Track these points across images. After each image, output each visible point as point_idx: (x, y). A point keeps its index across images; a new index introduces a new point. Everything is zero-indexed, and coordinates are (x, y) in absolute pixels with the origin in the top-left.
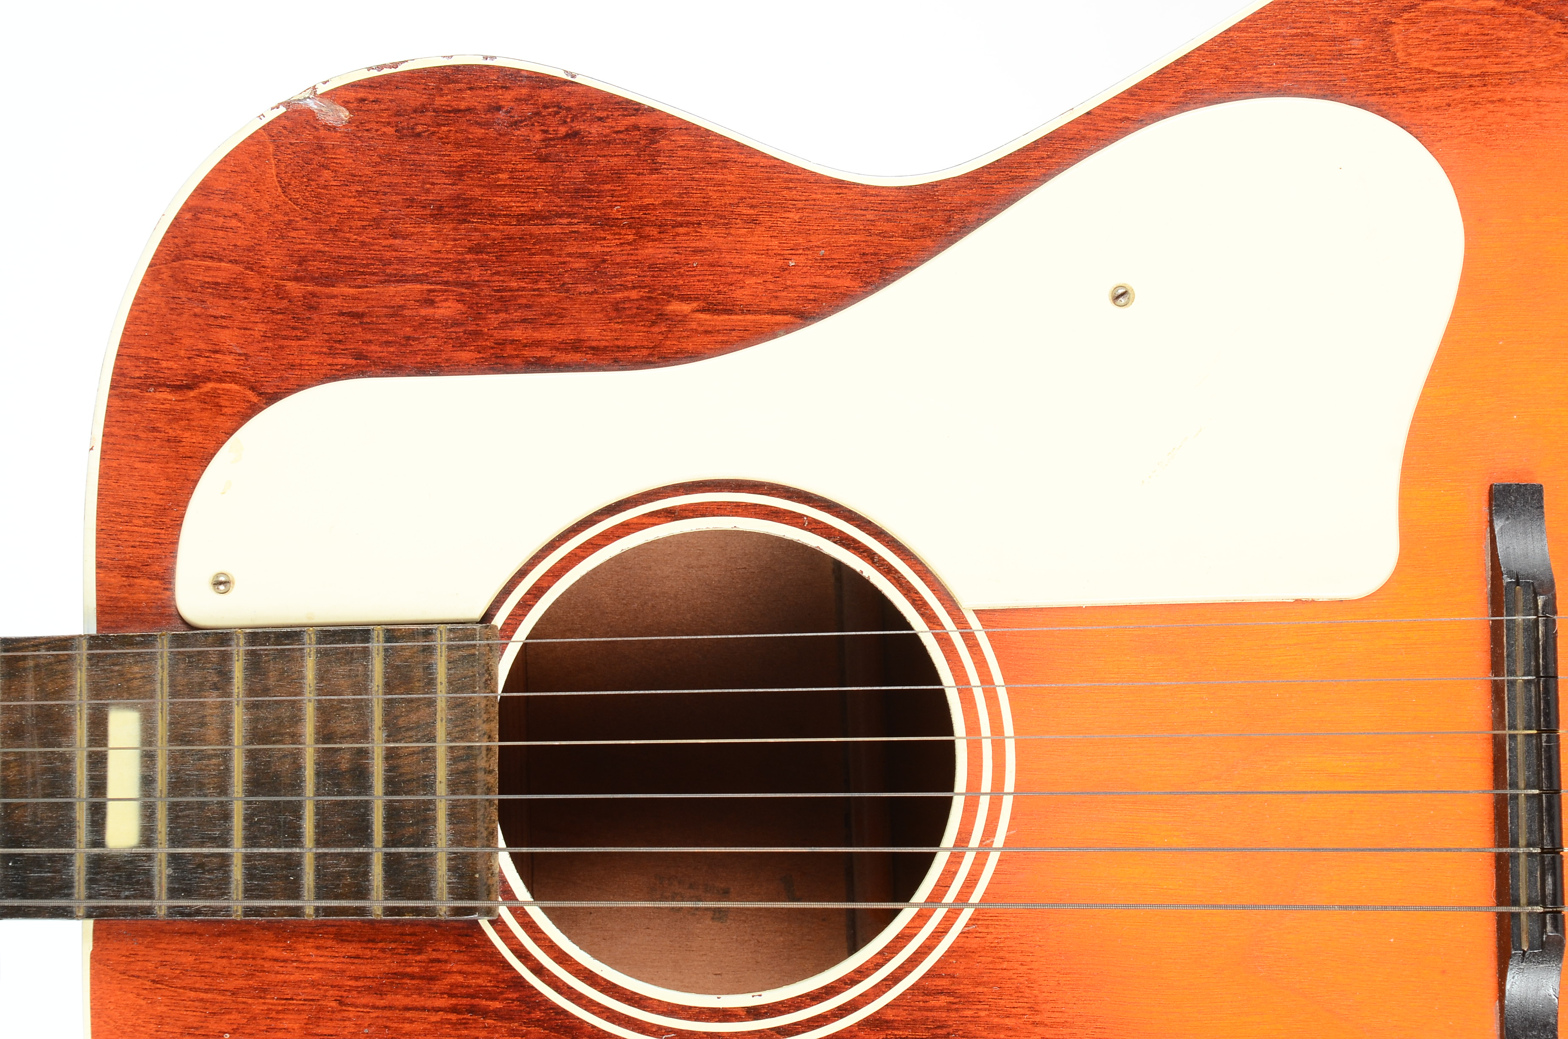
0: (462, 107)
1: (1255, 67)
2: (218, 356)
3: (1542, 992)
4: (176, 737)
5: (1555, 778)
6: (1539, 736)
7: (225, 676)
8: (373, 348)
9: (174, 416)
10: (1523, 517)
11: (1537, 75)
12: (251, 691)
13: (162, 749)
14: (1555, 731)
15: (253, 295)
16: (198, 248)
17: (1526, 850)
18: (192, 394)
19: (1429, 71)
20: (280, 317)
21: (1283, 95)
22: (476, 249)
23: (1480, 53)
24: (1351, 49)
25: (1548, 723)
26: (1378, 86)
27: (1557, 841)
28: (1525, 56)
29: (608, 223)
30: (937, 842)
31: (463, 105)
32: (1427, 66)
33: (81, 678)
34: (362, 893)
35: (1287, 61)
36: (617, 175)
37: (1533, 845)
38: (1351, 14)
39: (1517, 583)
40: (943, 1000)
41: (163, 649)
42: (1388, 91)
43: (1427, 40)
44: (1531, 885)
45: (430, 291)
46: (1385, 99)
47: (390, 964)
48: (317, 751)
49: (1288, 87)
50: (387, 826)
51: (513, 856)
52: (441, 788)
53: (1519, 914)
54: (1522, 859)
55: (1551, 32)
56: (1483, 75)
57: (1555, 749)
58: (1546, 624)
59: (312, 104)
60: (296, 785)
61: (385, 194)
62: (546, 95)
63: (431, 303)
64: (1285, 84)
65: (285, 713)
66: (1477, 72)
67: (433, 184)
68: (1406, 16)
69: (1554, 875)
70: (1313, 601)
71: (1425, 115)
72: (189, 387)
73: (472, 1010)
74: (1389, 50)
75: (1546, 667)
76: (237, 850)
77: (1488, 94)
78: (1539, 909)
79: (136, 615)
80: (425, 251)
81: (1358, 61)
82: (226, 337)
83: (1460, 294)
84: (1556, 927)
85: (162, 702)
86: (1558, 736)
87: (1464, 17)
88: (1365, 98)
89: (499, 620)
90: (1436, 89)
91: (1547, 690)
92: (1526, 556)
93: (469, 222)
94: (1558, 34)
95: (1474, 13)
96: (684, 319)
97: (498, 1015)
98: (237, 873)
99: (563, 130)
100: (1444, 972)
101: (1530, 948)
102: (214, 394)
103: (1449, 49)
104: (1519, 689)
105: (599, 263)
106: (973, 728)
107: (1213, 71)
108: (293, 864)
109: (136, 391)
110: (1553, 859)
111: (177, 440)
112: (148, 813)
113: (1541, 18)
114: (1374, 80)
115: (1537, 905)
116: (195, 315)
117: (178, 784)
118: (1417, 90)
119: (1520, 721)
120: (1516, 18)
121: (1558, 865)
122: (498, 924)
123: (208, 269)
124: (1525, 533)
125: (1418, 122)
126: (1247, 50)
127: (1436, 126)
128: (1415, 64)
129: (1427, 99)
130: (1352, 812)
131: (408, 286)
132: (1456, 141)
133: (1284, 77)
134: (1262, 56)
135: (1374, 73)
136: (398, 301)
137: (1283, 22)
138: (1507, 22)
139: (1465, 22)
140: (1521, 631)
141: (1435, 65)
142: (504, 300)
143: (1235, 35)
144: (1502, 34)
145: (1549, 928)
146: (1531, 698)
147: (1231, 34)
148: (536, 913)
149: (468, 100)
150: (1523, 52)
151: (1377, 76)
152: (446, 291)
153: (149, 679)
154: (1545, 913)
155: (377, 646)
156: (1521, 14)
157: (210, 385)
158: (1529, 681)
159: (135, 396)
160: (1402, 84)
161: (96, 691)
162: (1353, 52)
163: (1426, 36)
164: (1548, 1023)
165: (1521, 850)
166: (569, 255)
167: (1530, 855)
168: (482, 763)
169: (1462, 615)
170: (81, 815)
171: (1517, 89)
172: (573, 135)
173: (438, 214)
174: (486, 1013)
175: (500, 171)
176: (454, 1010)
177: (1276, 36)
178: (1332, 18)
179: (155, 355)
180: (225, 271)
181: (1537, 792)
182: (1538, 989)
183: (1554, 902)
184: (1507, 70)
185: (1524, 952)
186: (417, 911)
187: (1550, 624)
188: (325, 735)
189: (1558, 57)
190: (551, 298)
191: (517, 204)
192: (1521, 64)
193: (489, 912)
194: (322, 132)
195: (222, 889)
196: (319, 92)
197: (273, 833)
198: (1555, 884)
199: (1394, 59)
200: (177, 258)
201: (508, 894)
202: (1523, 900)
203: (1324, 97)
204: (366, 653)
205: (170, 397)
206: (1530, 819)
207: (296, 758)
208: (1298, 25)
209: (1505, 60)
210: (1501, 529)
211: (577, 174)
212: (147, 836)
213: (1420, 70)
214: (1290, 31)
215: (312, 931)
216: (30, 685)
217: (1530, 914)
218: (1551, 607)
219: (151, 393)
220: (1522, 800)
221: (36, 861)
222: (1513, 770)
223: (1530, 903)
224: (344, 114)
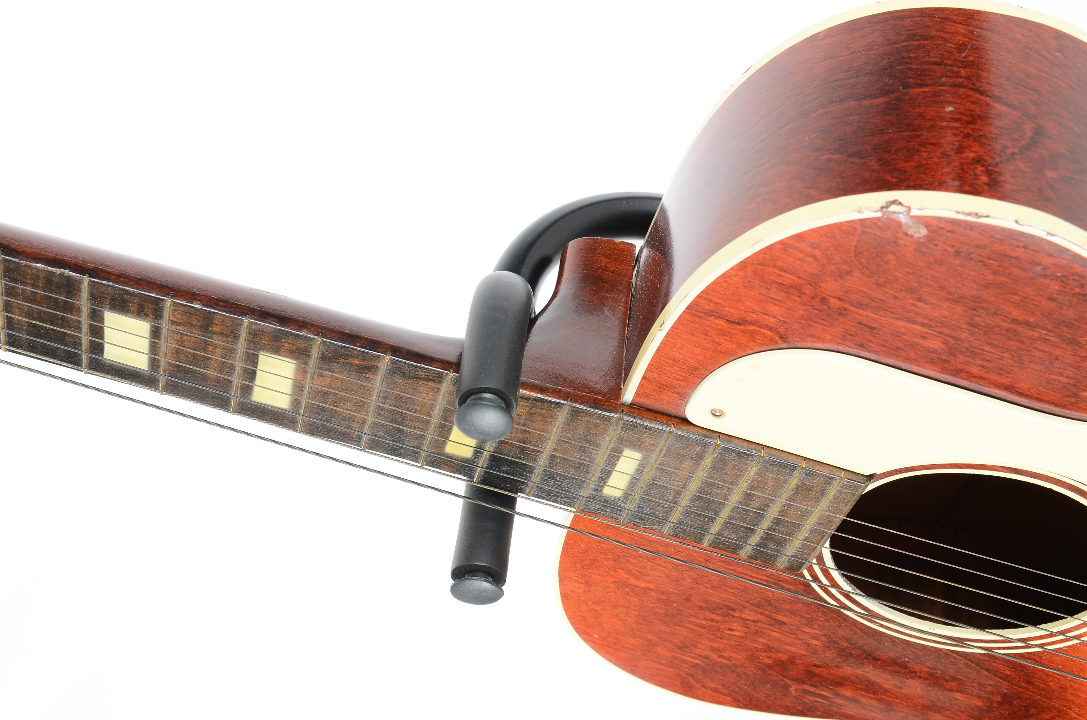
0: (1012, 255)
2: (765, 316)
7: (700, 457)
8: (872, 344)
9: (722, 333)
13: (649, 472)
15: (804, 297)
16: (779, 264)
18: (739, 327)
20: (817, 311)
22: (972, 323)
31: (1014, 254)
33: (613, 433)
40: (1034, 660)
45: (928, 333)
50: (761, 540)
51: (831, 551)
59: (903, 218)
61: (927, 279)
63: (925, 338)
67: (964, 285)
72: (738, 324)
80: (937, 314)
82: (777, 310)
85: (658, 455)
89: (876, 476)
93: (977, 311)
102: (754, 332)
109: (703, 315)
111: (720, 344)
116: (760, 294)
123: (781, 276)
131: (914, 326)
136: (903, 330)
142: (975, 353)
148: (835, 573)
149: (1020, 253)
152: (938, 336)
153: (654, 445)
157: (753, 327)
159: (701, 317)
161: (620, 441)
166: (1036, 348)
170: (594, 478)
173: (958, 300)
175: (1016, 294)
179: (723, 303)
180: (791, 280)
191: (1017, 314)
194: (901, 235)
196: (911, 214)
200: (762, 264)
205: (723, 324)
212: (627, 496)
219: (712, 319)
224: (924, 232)
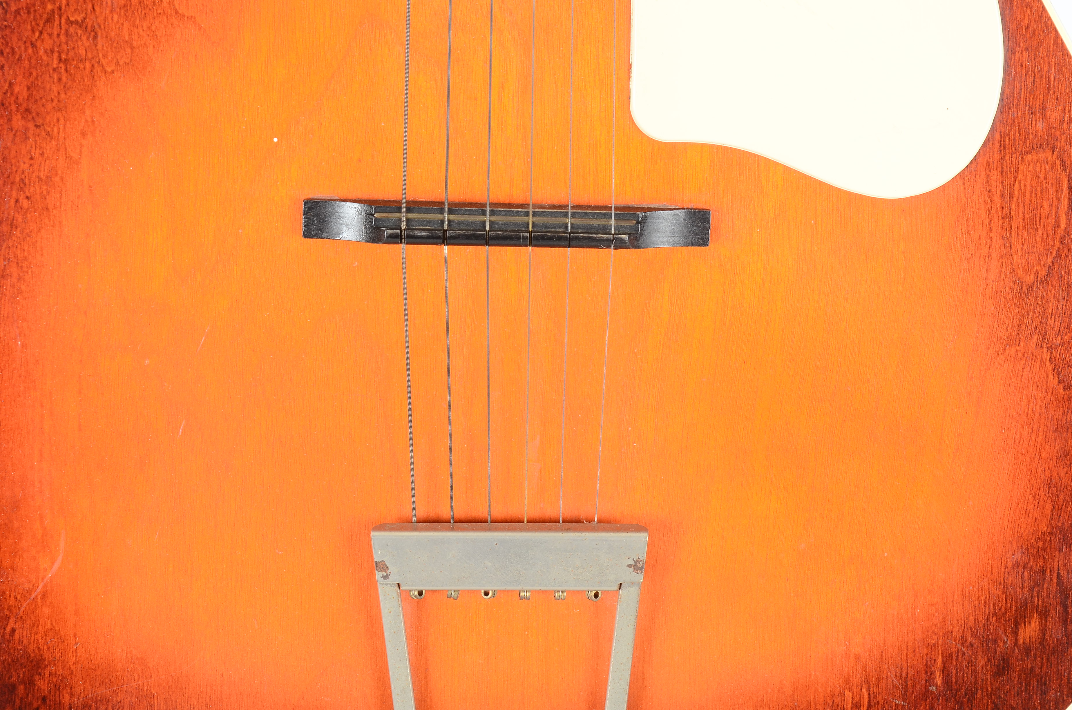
1: (1027, 49)
3: (344, 228)
5: (497, 242)
6: (528, 231)
10: (685, 231)
11: (1008, 256)
14: (530, 244)
17: (446, 219)
19: (1015, 178)
21: (1005, 69)
23: (1027, 216)
24: (1036, 121)
25: (537, 238)
26: (1007, 140)
27: (452, 241)
28: (1022, 248)
32: (1020, 176)
35: (1030, 73)
37: (449, 225)
38: (1062, 122)
39: (638, 222)
42: (1003, 147)
43: (1039, 177)
44: (421, 222)
46: (997, 145)
49: (1010, 73)
53: (400, 212)
54: (440, 217)
55: (1039, 268)
56: (1011, 218)
57: (518, 243)
58: (608, 240)
64: (1013, 71)
66: (1013, 213)
68: (1058, 162)
69: (428, 237)
70: (630, 77)
71: (983, 174)
74: (1033, 149)
75: (577, 238)
77: (996, 220)
78: (404, 226)
81: (1027, 126)
83: (850, 194)
84: (390, 236)
86: (526, 246)
87: (1054, 205)
88: (999, 131)
90: (1002, 183)
91: (560, 238)
92: (657, 231)
94: (1037, 272)
95: (1056, 212)
100: (360, 161)
101: (376, 219)
103: (1031, 193)
104: (562, 220)
107: (1027, 18)
110: (439, 237)
113: (1049, 260)
114: (1012, 137)
115: (407, 225)
118: (1002, 168)
119: (538, 219)
120: (1051, 243)
121: (435, 241)
124: (674, 232)
125: (978, 169)
126: (1040, 44)
127: (975, 181)
128: (1021, 167)
129: (995, 175)
130: (476, 99)
132: (963, 195)
133: (1018, 70)
134: (1035, 54)
135: (1017, 138)
137: (1059, 72)
138: (1048, 236)
139: (1051, 205)
140: (603, 223)
141: (1020, 182)
143: (1052, 35)
144: (1040, 232)
145: (390, 231)
146: (555, 228)
147: (1053, 32)
150: (1025, 247)
151: (1014, 139)
154: (401, 230)
156: (1053, 246)
158: (567, 227)
160: (1007, 157)
162: (1034, 123)
163: (1042, 176)
164: (322, 232)
165: (446, 215)
167: (442, 222)
169: (616, 186)
171: (998, 242)
177: (1050, 66)
178: (1060, 108)
181: (487, 228)
182: (346, 225)
183: (408, 236)
184: (1013, 234)
185: (373, 215)
187: (607, 243)
189: (1020, 272)
192: (1017, 245)
198: (422, 237)
199: (1027, 153)
202: (410, 216)
203: (1002, 100)
206: (468, 224)
208: (1056, 82)
209: (1020, 233)
210: (678, 215)
213: (1017, 171)
214: (1052, 76)
217: (400, 220)
218: (620, 245)
220: (481, 218)
222: (504, 213)
223: (408, 220)
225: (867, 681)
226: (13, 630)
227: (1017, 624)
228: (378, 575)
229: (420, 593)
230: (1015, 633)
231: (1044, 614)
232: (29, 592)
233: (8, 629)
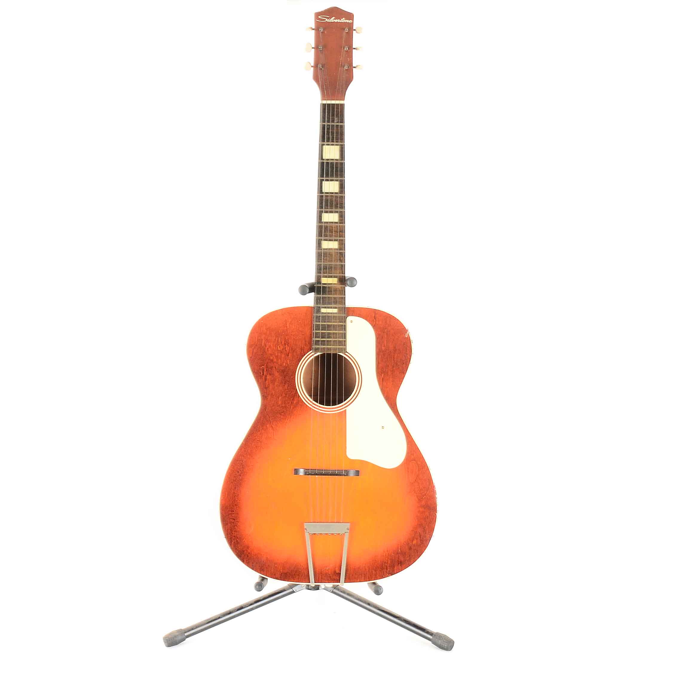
1: (410, 445)
2: (378, 321)
4: (334, 316)
5: (325, 475)
7: (341, 322)
8: (379, 339)
9: (371, 316)
10: (355, 474)
11: (408, 478)
12: (339, 325)
13: (332, 315)
15: (385, 326)
16: (391, 319)
20: (383, 329)
21: (407, 448)
22: (390, 352)
25: (331, 475)
27: (318, 475)
29: (393, 367)
30: (320, 404)
31: (407, 350)
33: (341, 306)
34: (315, 337)
35: (411, 449)
36: (399, 368)
39: (347, 472)
40: (301, 404)
41: (343, 315)
42: (407, 460)
44: (313, 472)
47: (307, 340)
48: (331, 333)
50: (323, 340)
51: (319, 355)
52: (327, 347)
56: (409, 472)
57: (328, 475)
59: (408, 333)
60: (328, 330)
61: (397, 341)
62: (408, 360)
63: (384, 346)
65: (336, 329)
67: (398, 347)
68: (416, 463)
70: (346, 450)
72: (375, 318)
73: (302, 350)
75: (338, 475)
76: (321, 323)
77: (406, 473)
79: (348, 312)
80: (390, 346)
82: (380, 323)
83: (382, 468)
84: (308, 474)
85: (338, 315)
88: (406, 457)
89: (346, 353)
90: (407, 466)
91: (335, 474)
92: (351, 474)
93: (393, 351)
96: (382, 376)
97: (301, 352)
98: (318, 323)
99: (404, 362)
102: (373, 321)
104: (335, 472)
105: (388, 366)
106: (333, 408)
107: (410, 440)
108: (319, 329)
111: (369, 317)
112: (325, 313)
113: (415, 479)
116: (383, 319)
117: (328, 316)
118: (407, 464)
119: (332, 472)
121: (315, 475)
122: (311, 353)
124: (353, 474)
125: (403, 464)
127: (403, 466)
131: (386, 344)
132: (401, 468)
133: (409, 448)
134: (412, 446)
135: (409, 459)
136: (384, 343)
140: (342, 472)
142: (384, 355)
144: (413, 474)
148: (313, 357)
149: (408, 352)
152: (385, 348)
153: (341, 314)
155: (343, 340)
156: (416, 476)
157: (375, 320)
159: (374, 312)
160: (408, 462)
161: (339, 307)
162: (412, 457)
163: (413, 465)
164: (297, 474)
166: (389, 363)
167: (316, 472)
168: (330, 351)
169: (344, 466)
170: (325, 306)
171: (407, 476)
172: (404, 363)
173: (395, 347)
174: (301, 351)
175: (399, 355)
176: (302, 347)
179: (379, 314)
180: (388, 322)
181: (323, 473)
182: (301, 473)
183: (311, 474)
184: (409, 474)
185: (305, 471)
186: (313, 343)
187: (342, 475)
188: (333, 333)
190: (384, 360)
191: (395, 356)
192: (410, 476)
193: (313, 352)
194: (404, 334)
195: (316, 322)
197: (322, 327)
198: (313, 474)
200: (390, 317)
201: (315, 354)
202: (311, 471)
203: (407, 453)
204: (343, 338)
205: (374, 316)
206: (320, 472)
207: (331, 330)
210: (354, 471)
211: (399, 364)
212: (322, 313)
213: (409, 464)
215: (311, 331)
216: (340, 300)
217: (309, 471)
218: (345, 475)
219: (374, 314)
220: (322, 471)
221: (320, 301)
222: (326, 470)
224: (406, 336)
225: (387, 551)
226: (244, 541)
227: (412, 541)
228: (305, 531)
229: (312, 534)
230: (412, 542)
231: (417, 539)
232: (247, 534)
233: (243, 541)
